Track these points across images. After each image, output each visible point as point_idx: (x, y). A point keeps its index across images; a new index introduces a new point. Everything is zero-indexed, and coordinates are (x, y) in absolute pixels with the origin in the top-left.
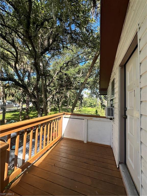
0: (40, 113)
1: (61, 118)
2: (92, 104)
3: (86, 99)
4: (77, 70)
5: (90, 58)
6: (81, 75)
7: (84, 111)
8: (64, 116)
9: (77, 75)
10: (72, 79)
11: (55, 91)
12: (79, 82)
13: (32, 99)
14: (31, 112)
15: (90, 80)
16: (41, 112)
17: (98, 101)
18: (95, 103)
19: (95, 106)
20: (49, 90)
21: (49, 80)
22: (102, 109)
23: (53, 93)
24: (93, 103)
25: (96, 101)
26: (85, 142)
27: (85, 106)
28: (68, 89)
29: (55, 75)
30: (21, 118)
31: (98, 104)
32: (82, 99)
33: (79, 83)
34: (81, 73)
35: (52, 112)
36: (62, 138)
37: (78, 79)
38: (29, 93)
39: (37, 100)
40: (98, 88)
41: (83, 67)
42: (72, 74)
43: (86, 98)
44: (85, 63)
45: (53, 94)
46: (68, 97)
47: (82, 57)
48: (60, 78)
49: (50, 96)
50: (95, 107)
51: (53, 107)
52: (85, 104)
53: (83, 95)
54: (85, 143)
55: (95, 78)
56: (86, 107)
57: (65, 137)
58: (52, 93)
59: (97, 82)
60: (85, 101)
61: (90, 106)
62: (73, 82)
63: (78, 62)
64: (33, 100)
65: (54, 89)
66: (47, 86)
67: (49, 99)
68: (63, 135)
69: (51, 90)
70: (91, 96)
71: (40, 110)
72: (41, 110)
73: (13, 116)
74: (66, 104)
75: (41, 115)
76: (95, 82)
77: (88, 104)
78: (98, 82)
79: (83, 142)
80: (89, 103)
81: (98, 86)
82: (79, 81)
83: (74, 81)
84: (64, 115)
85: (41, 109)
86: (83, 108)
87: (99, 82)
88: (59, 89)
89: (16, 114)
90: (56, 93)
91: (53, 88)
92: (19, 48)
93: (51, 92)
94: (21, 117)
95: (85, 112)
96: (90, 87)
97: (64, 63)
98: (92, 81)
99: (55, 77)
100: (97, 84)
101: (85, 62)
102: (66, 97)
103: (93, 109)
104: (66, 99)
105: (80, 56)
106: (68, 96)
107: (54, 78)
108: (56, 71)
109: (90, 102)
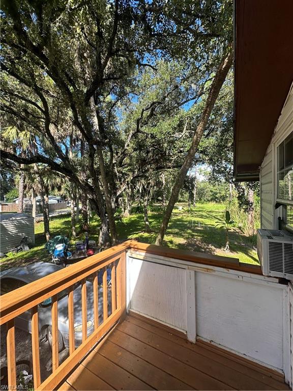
0: (107, 222)
1: (117, 261)
2: (216, 194)
3: (202, 185)
4: (175, 121)
5: (206, 89)
6: (185, 132)
7: (200, 211)
8: (129, 253)
9: (177, 135)
10: (166, 145)
11: (131, 174)
12: (182, 149)
13: (88, 195)
14: (95, 217)
15: (210, 143)
16: (108, 220)
17: (231, 188)
18: (223, 193)
19: (224, 198)
20: (118, 174)
21: (117, 153)
22: (242, 210)
23: (127, 180)
24: (220, 193)
25: (226, 188)
26: (192, 338)
27: (200, 199)
28: (159, 168)
29: (129, 140)
30: (75, 231)
31: (230, 194)
32: (193, 186)
33: (181, 152)
34: (185, 129)
35: (133, 216)
36: (128, 312)
37: (178, 144)
38: (81, 184)
39: (96, 196)
40: (230, 162)
41: (190, 112)
42: (164, 132)
43: (203, 182)
44: (196, 103)
45: (128, 182)
46: (164, 184)
47: (187, 90)
48: (140, 147)
49: (121, 186)
50: (224, 200)
51: (134, 205)
52: (201, 196)
53: (195, 178)
54: (192, 343)
55: (221, 136)
56: (205, 201)
57: (134, 310)
58: (125, 179)
59: (226, 147)
60: (202, 189)
61: (211, 200)
62: (167, 152)
63: (178, 104)
64: (90, 196)
66: (114, 165)
67: (120, 192)
68: (130, 302)
69: (123, 174)
70: (213, 179)
71: (105, 216)
72: (107, 215)
73: (64, 226)
74: (160, 198)
75: (107, 226)
76: (220, 147)
77: (208, 195)
78: (230, 144)
79: (186, 336)
80: (211, 193)
81: (231, 155)
82: (182, 147)
83: (170, 149)
84: (129, 251)
85: (106, 213)
86: (198, 205)
87: (232, 145)
88: (139, 170)
89: (68, 221)
90: (134, 178)
91: (126, 169)
92: (51, 93)
93: (123, 177)
94: (74, 228)
95: (201, 213)
96: (211, 159)
97: (143, 110)
98: (214, 145)
100: (228, 150)
101: (194, 100)
102: (158, 184)
103: (219, 205)
104: (160, 188)
105: (182, 88)
106: (164, 182)
107: (126, 147)
108: (129, 131)
109: (211, 191)
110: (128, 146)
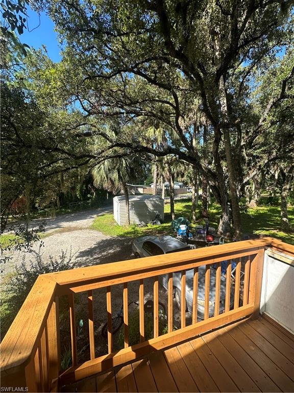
0: (228, 211)
1: (253, 256)
8: (269, 251)
11: (265, 156)
13: (210, 182)
14: (213, 204)
16: (230, 209)
20: (246, 157)
21: (247, 133)
23: (258, 164)
29: (266, 113)
30: (195, 216)
35: (262, 208)
36: (261, 313)
38: (203, 170)
39: (219, 183)
45: (260, 166)
49: (250, 172)
51: (265, 195)
58: (256, 163)
64: (212, 183)
65: (264, 152)
66: (242, 147)
67: (248, 178)
68: (265, 305)
69: (254, 157)
71: (227, 204)
72: (229, 204)
73: (185, 209)
75: (229, 215)
84: (269, 249)
85: (228, 201)
89: (189, 205)
90: (269, 161)
91: (258, 151)
92: (180, 87)
93: (254, 161)
94: (194, 212)
99: (266, 118)
107: (261, 122)
108: (268, 100)
110: (265, 120)
